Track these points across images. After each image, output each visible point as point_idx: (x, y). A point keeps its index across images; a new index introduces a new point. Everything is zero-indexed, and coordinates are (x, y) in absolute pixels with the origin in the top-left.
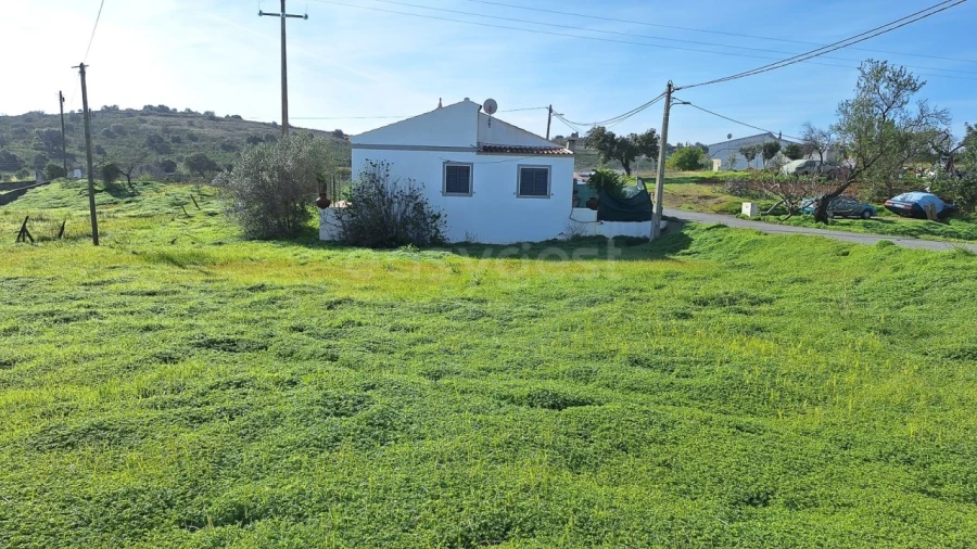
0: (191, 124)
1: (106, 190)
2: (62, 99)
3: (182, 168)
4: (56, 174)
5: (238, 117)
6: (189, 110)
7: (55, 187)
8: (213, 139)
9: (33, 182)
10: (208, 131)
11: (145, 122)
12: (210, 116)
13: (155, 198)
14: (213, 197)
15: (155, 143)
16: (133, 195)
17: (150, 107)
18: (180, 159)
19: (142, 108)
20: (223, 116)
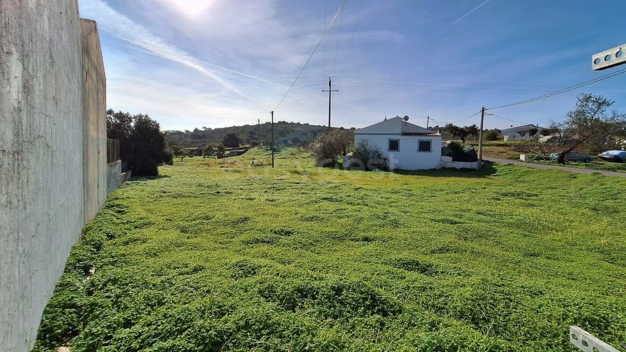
0: (293, 127)
1: (271, 150)
2: (259, 121)
3: (290, 142)
4: (254, 145)
5: (308, 124)
6: (292, 122)
7: (256, 149)
8: (300, 132)
9: (249, 147)
10: (298, 129)
11: (278, 127)
12: (299, 124)
13: (286, 152)
14: (304, 152)
15: (282, 134)
16: (279, 151)
17: (280, 122)
18: (289, 139)
20: (303, 124)
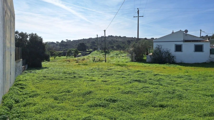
0: (116, 39)
1: (104, 52)
2: (97, 36)
3: (115, 47)
4: (95, 49)
5: (125, 37)
6: (116, 36)
7: (96, 52)
8: (121, 41)
9: (92, 51)
10: (120, 40)
11: (108, 39)
12: (120, 37)
13: (113, 53)
14: (123, 53)
15: (110, 43)
16: (109, 53)
17: (109, 36)
18: (115, 46)
19: (108, 36)
20: (122, 37)
